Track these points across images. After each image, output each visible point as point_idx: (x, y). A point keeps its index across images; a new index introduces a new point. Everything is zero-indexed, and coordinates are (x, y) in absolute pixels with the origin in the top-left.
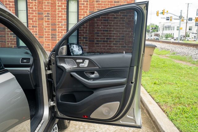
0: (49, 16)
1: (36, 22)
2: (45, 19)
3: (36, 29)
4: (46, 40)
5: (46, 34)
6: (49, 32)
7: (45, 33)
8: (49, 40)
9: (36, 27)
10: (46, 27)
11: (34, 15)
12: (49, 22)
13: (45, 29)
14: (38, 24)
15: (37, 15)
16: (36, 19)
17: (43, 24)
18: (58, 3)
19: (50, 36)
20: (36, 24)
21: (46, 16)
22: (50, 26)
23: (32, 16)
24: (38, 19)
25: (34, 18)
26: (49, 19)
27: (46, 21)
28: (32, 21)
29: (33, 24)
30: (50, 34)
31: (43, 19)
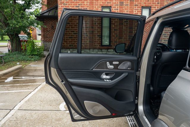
0: (127, 22)
1: (117, 26)
2: (124, 24)
3: (117, 32)
4: (124, 40)
5: (125, 35)
6: (127, 34)
7: (123, 35)
8: (127, 40)
9: (117, 30)
10: (125, 30)
11: (116, 20)
12: (127, 26)
13: (124, 32)
14: (119, 28)
15: (118, 21)
16: (117, 24)
17: (122, 28)
18: (135, 11)
19: (128, 37)
20: (117, 28)
21: (125, 22)
22: (128, 29)
23: (114, 22)
24: (119, 24)
25: (116, 23)
26: (127, 24)
27: (125, 26)
28: (114, 26)
29: (115, 28)
30: (128, 35)
31: (123, 24)
